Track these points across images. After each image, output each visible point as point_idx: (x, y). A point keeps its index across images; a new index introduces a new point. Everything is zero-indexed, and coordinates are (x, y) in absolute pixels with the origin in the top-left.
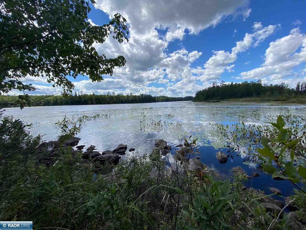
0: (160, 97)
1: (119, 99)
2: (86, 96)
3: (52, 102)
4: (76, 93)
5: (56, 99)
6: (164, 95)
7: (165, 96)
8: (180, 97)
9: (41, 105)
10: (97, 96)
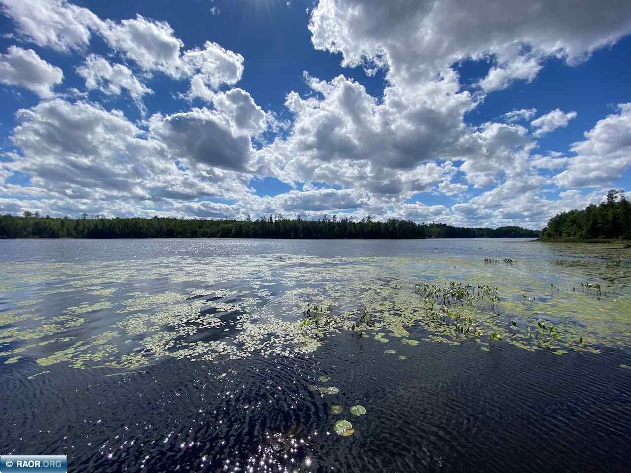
0: (432, 226)
1: (346, 229)
2: (286, 222)
3: (234, 231)
4: (271, 218)
5: (241, 226)
6: (443, 223)
7: (445, 225)
8: (484, 227)
9: (218, 235)
10: (306, 222)
